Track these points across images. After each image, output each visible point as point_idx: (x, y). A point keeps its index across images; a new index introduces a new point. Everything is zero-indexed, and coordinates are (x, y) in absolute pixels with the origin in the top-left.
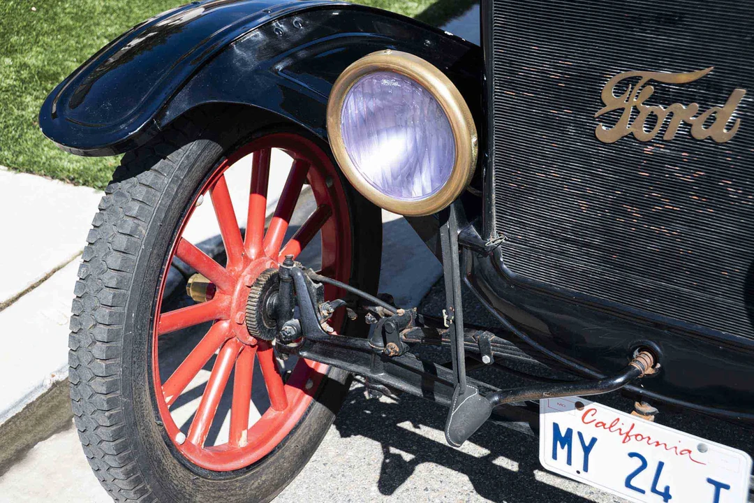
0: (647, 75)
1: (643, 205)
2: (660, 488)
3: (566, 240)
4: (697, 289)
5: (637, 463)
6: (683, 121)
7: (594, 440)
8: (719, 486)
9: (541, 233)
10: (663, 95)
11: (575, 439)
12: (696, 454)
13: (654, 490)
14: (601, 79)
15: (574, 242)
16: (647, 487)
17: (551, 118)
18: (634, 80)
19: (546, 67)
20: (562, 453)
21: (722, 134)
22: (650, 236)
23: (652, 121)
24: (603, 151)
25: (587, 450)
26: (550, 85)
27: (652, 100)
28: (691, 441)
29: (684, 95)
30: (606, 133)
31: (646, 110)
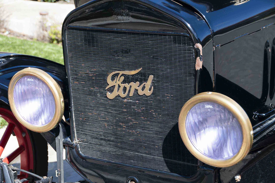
0: (121, 73)
1: (127, 122)
3: (102, 139)
4: (148, 154)
6: (135, 89)
9: (93, 137)
10: (127, 79)
14: (106, 75)
15: (104, 140)
17: (92, 91)
18: (117, 75)
19: (88, 72)
21: (148, 92)
22: (130, 135)
23: (125, 89)
24: (110, 103)
26: (90, 79)
27: (124, 82)
29: (133, 79)
30: (110, 96)
31: (122, 86)
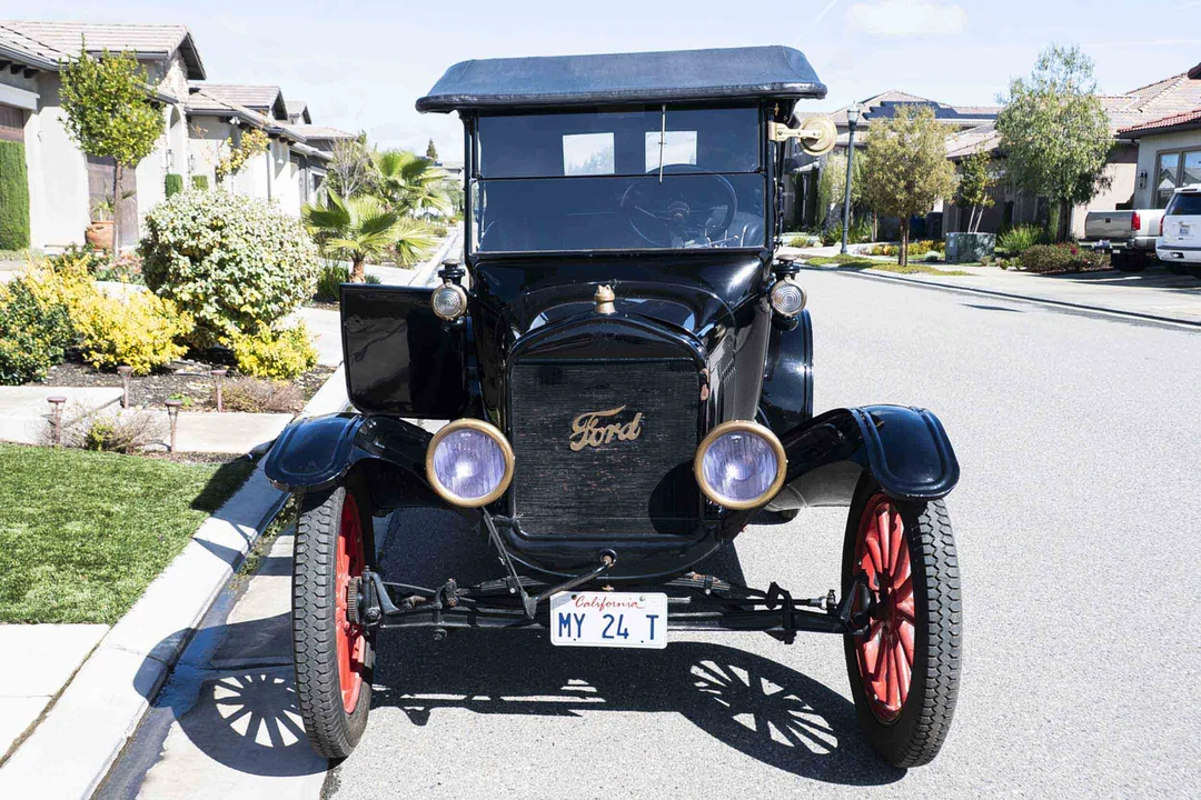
0: (594, 414)
1: (596, 479)
2: (622, 631)
3: (556, 508)
4: (627, 516)
5: (609, 619)
6: (613, 433)
7: (583, 615)
8: (652, 618)
9: (541, 507)
10: (603, 422)
11: (572, 617)
12: (640, 604)
13: (619, 634)
14: (572, 419)
15: (561, 507)
16: (615, 634)
17: (545, 444)
18: (588, 418)
19: (542, 418)
20: (565, 631)
21: (632, 436)
22: (602, 494)
23: (598, 436)
24: (574, 456)
25: (579, 623)
26: (544, 427)
28: (635, 596)
29: (612, 420)
30: (576, 446)
31: (595, 431)
